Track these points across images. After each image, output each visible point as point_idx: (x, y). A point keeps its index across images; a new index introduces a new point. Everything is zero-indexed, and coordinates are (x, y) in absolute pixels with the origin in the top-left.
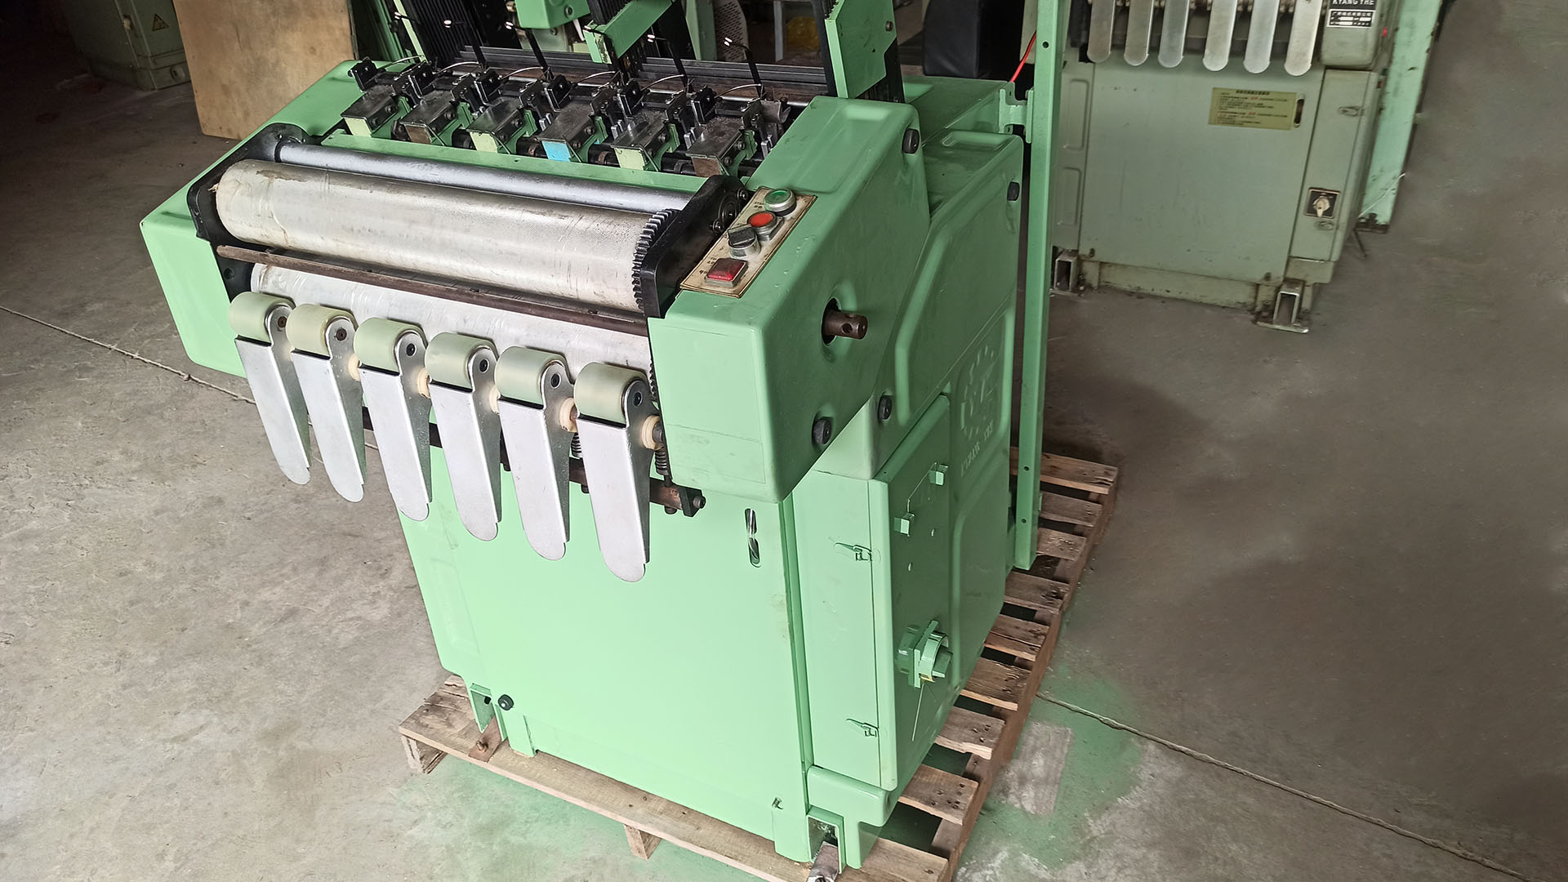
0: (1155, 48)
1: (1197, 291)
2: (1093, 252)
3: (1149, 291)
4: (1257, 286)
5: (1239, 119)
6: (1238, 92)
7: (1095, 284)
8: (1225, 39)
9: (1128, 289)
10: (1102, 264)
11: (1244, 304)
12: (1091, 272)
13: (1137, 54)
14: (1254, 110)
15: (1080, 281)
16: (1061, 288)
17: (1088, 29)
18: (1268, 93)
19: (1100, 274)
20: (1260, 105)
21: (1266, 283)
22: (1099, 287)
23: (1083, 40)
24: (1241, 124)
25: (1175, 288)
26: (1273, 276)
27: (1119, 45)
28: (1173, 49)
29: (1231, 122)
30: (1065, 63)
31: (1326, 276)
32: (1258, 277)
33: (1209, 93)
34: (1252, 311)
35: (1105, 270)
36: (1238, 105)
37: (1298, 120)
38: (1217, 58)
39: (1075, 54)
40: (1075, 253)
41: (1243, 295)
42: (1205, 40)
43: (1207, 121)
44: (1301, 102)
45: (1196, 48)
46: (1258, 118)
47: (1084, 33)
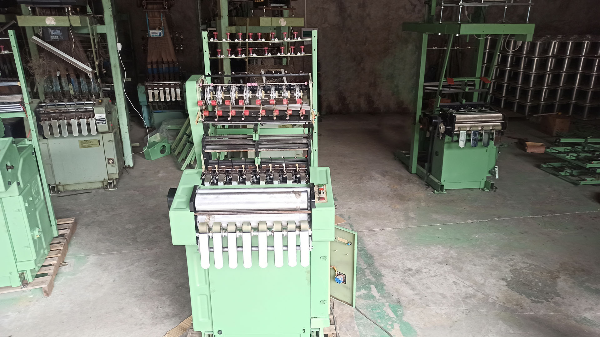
0: (61, 133)
1: (90, 186)
2: (60, 183)
3: (77, 189)
4: (103, 182)
5: (87, 146)
6: (84, 140)
7: (63, 191)
8: (76, 129)
9: (72, 190)
10: (63, 185)
11: (101, 187)
12: (61, 188)
13: (57, 135)
14: (89, 144)
15: (58, 191)
16: (54, 194)
17: (43, 131)
18: (91, 140)
19: (63, 188)
20: (90, 143)
21: (104, 181)
22: (64, 191)
23: (43, 133)
24: (87, 147)
25: (84, 187)
26: (106, 179)
27: (52, 134)
28: (65, 133)
29: (85, 147)
30: (39, 139)
31: (117, 176)
32: (102, 180)
33: (78, 142)
34: (104, 188)
35: (64, 187)
36: (85, 143)
37: (100, 145)
38: (76, 133)
39: (41, 138)
40: (55, 184)
41: (100, 185)
42: (72, 130)
43: (79, 147)
44: (99, 141)
45: (70, 132)
46: (91, 146)
47: (42, 132)
